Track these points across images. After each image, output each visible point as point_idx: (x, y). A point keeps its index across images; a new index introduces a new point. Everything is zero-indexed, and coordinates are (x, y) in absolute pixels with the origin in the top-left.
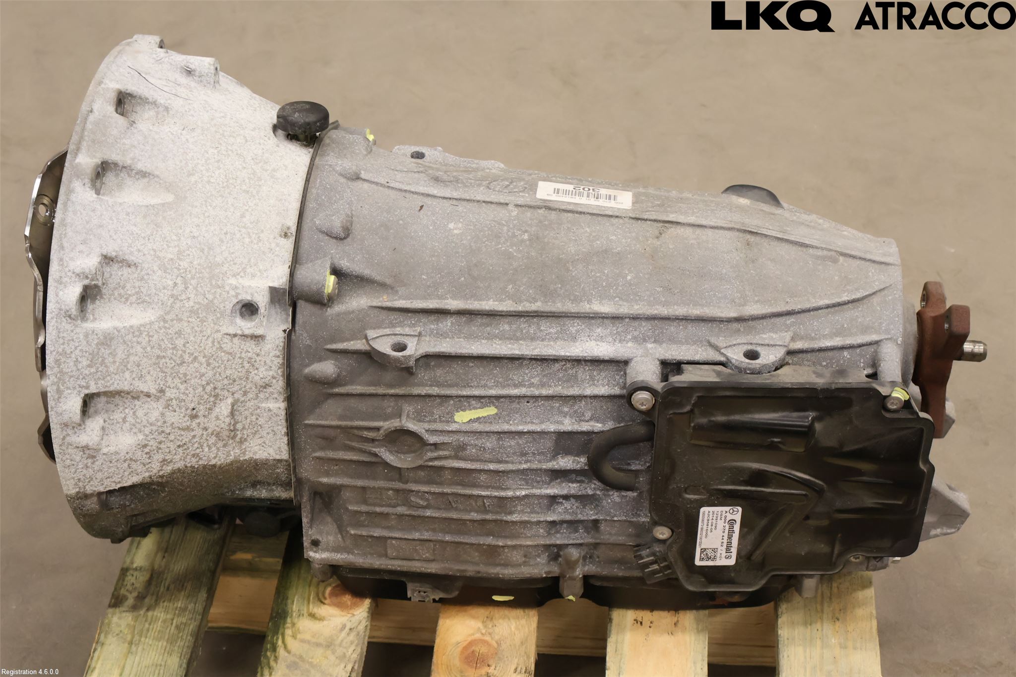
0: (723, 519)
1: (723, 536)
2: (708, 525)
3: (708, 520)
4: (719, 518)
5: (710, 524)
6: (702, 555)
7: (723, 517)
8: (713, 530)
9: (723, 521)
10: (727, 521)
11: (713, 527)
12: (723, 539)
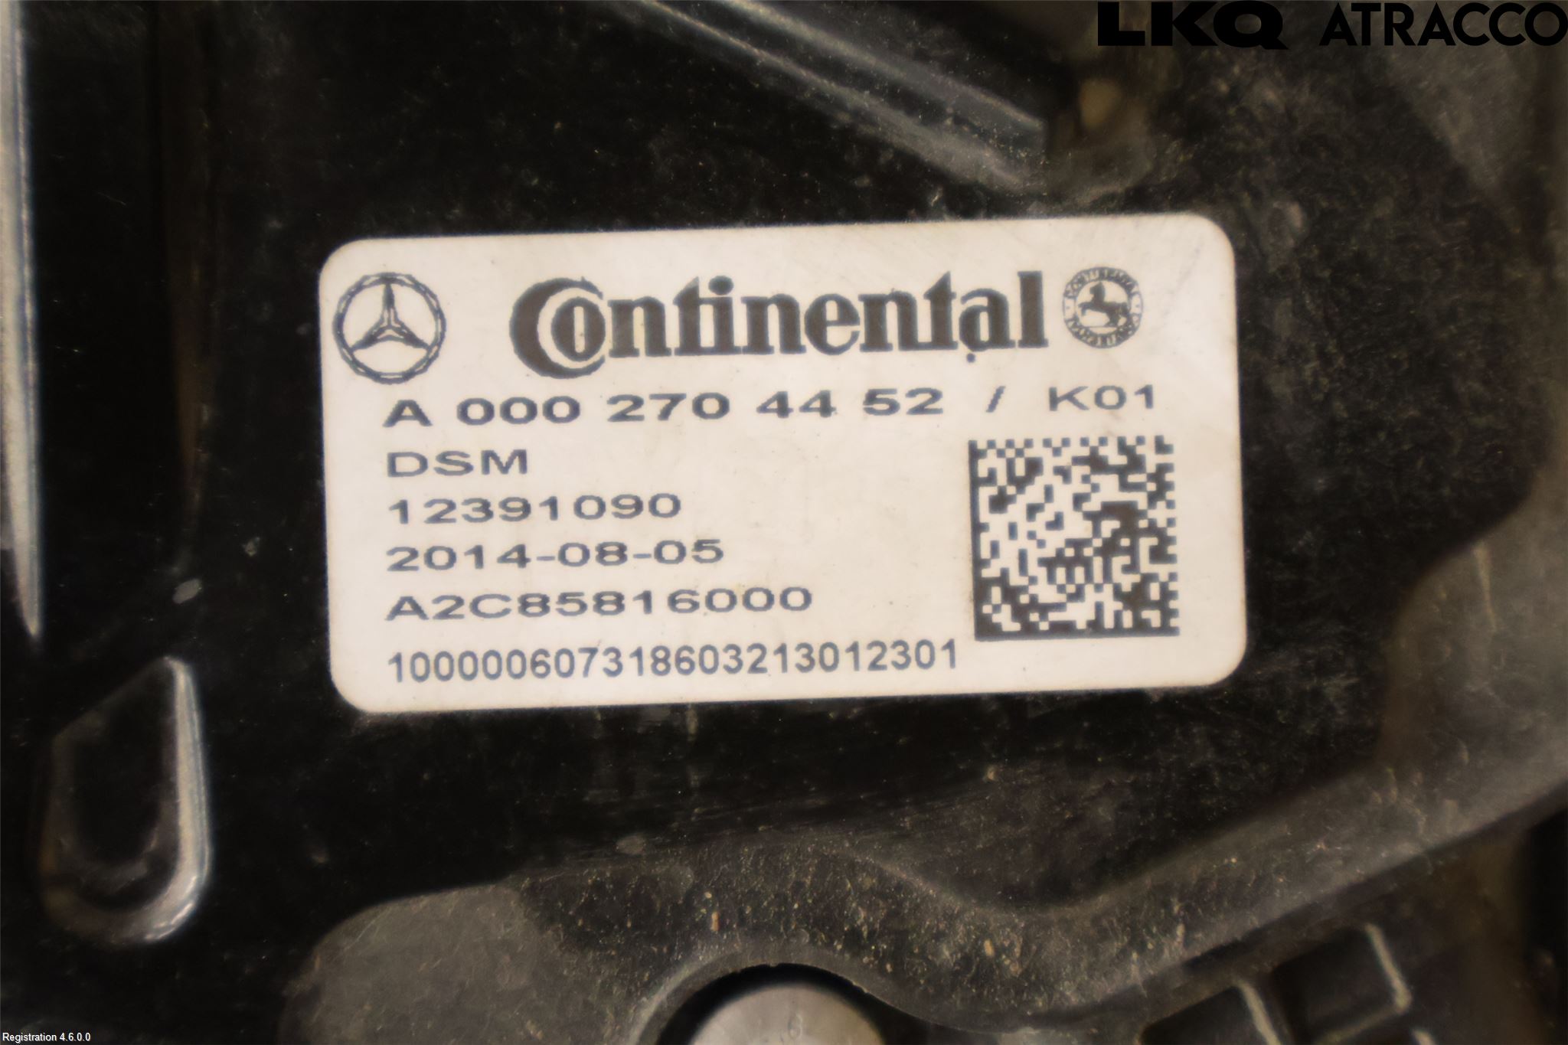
0: (501, 437)
1: (781, 405)
2: (611, 602)
3: (533, 604)
4: (496, 487)
5: (592, 579)
6: (1079, 614)
7: (472, 441)
8: (683, 529)
9: (536, 436)
10: (541, 388)
11: (641, 534)
12: (824, 405)
